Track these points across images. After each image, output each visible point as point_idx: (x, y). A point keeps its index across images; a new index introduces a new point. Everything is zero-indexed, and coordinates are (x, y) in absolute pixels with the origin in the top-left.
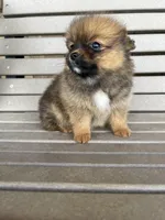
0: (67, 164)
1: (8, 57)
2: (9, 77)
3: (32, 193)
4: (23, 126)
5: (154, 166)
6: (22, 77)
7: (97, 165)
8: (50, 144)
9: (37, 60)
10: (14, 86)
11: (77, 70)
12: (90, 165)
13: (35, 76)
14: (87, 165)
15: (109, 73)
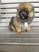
0: (16, 39)
1: (2, 13)
2: (2, 18)
4: (6, 30)
5: (36, 39)
6: (5, 18)
8: (12, 34)
9: (9, 14)
12: (21, 39)
13: (8, 18)
14: (20, 39)
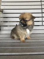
2: (4, 26)
7: (22, 47)
11: (22, 25)
15: (29, 26)
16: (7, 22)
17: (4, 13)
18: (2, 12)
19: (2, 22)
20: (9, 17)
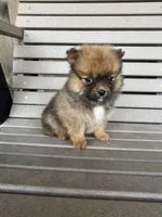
1: (25, 74)
2: (25, 90)
3: (35, 197)
4: (33, 131)
6: (35, 90)
10: (28, 98)
13: (46, 90)
16: (36, 75)
17: (26, 44)
18: (21, 38)
19: (16, 74)
20: (42, 59)
